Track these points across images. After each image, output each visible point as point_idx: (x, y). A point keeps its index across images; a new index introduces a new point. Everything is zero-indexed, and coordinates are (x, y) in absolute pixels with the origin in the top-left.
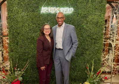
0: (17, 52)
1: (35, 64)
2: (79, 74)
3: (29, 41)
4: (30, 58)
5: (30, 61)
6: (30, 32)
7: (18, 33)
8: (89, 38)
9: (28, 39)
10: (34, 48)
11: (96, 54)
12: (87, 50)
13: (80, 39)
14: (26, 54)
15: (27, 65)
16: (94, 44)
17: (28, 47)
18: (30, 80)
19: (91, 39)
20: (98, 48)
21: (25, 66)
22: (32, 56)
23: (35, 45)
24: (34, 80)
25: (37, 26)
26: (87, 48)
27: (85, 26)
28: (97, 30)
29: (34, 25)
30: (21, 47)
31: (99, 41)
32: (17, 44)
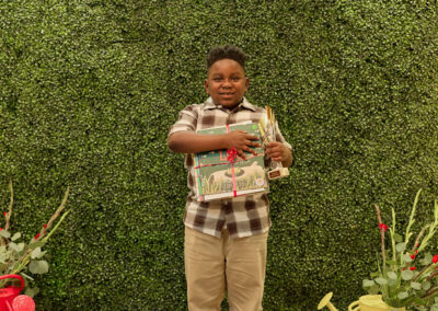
0: (8, 149)
1: (101, 209)
2: (330, 264)
3: (70, 90)
4: (73, 178)
5: (76, 196)
6: (76, 44)
7: (19, 53)
8: (373, 73)
9: (64, 79)
10: (93, 126)
11: (418, 155)
12: (365, 134)
13: (326, 75)
14: (57, 160)
15: (61, 213)
16: (404, 101)
17: (64, 120)
18: (76, 296)
19: (385, 76)
20: (421, 125)
21: (48, 220)
22: (84, 168)
23: (99, 109)
24: (95, 296)
25: (109, 17)
26: (363, 123)
27: (349, 12)
28: (414, 30)
29: (98, 10)
30: (31, 124)
31: (426, 89)
32: (12, 108)
